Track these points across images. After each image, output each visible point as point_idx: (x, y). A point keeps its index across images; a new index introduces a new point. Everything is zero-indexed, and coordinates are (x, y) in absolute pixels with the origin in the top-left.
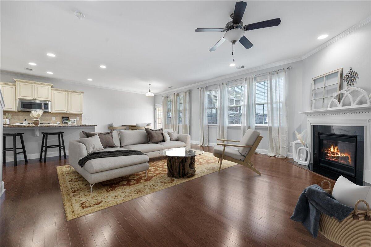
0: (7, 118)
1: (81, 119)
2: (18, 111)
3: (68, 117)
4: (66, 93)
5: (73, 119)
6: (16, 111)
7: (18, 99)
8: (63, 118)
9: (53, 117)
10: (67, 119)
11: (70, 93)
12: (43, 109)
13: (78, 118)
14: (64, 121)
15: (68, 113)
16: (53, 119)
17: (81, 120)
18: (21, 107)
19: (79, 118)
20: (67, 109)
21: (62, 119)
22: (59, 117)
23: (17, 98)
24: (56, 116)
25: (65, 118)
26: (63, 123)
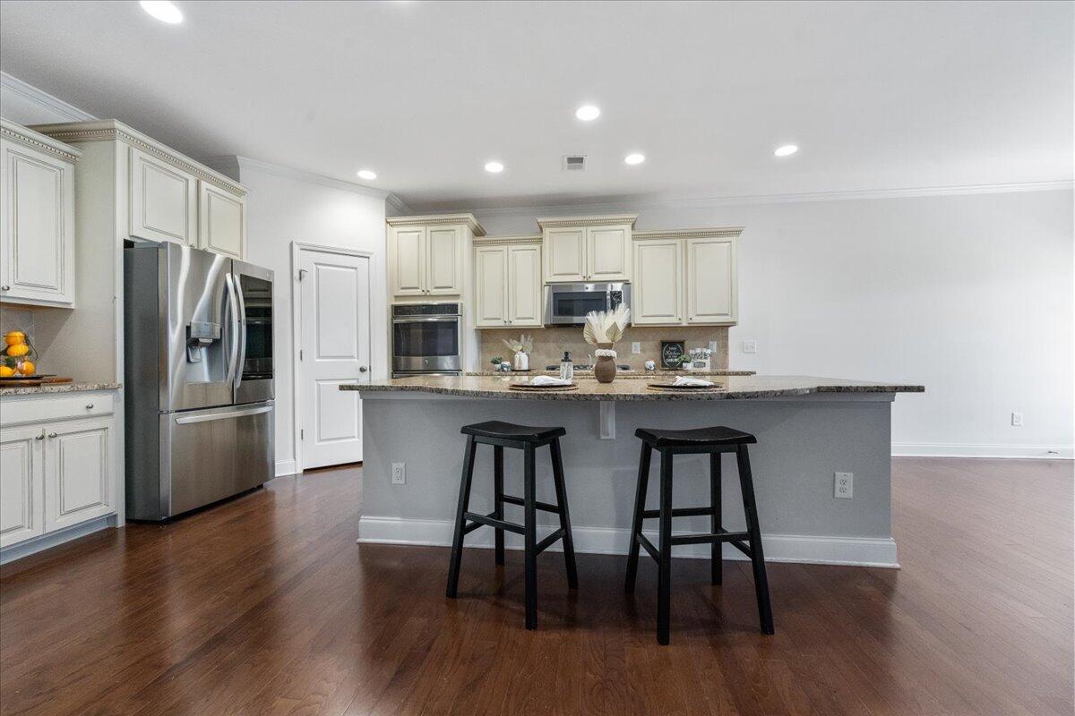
0: (522, 350)
1: (724, 347)
2: (547, 327)
3: (682, 343)
4: (678, 241)
5: (699, 351)
6: (543, 326)
7: (548, 284)
8: (664, 344)
9: (634, 344)
10: (678, 351)
11: (690, 241)
13: (715, 346)
14: (667, 357)
15: (685, 324)
16: (633, 352)
17: (726, 353)
18: (552, 312)
19: (718, 346)
20: (679, 310)
21: (663, 346)
22: (651, 343)
23: (544, 284)
24: (642, 340)
25: (672, 344)
26: (667, 366)
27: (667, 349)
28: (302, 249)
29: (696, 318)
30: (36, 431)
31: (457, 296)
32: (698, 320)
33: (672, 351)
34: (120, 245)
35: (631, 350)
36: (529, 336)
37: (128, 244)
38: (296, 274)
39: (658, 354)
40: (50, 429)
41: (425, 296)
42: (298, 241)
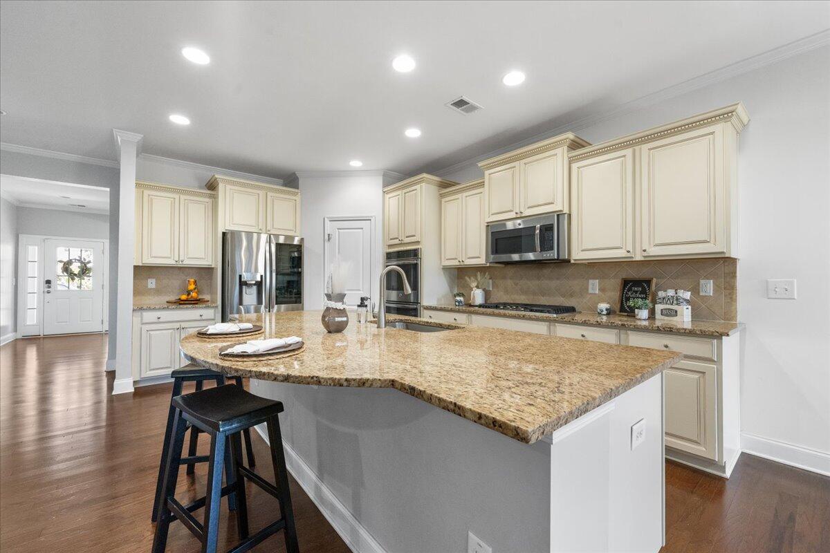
1: (727, 287)
3: (649, 282)
4: (628, 152)
5: (671, 293)
7: (488, 224)
8: (626, 283)
9: (591, 281)
10: (644, 292)
11: (649, 144)
12: (538, 249)
13: (708, 287)
14: (628, 299)
15: (638, 257)
16: (590, 291)
17: (732, 297)
18: (491, 251)
19: (717, 285)
21: (625, 288)
22: (612, 281)
24: (602, 277)
25: (637, 283)
26: (626, 311)
27: (629, 290)
28: (330, 221)
29: (653, 249)
30: (177, 325)
31: (418, 242)
32: (655, 252)
33: (636, 292)
34: (220, 236)
35: (588, 289)
36: (487, 273)
37: (224, 234)
38: (326, 237)
39: (616, 295)
40: (183, 325)
41: (401, 244)
42: (328, 216)
